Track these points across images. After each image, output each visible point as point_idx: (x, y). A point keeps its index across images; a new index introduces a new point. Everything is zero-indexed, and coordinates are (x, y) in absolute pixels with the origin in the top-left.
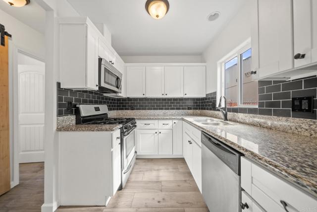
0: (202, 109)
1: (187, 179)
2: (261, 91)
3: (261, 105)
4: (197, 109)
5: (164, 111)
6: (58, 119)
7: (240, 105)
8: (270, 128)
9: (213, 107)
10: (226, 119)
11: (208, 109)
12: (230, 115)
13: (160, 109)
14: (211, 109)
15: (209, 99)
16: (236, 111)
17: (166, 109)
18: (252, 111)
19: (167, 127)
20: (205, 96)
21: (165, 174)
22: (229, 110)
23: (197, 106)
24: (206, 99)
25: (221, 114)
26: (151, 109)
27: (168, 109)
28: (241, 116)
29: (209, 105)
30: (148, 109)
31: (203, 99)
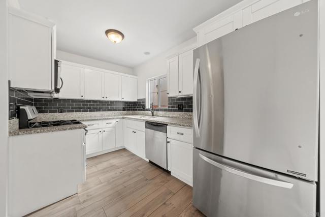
0: (134, 110)
1: (132, 157)
2: (169, 100)
3: (169, 107)
4: (129, 110)
5: (101, 112)
6: (10, 123)
7: (160, 107)
8: (172, 117)
9: (144, 108)
10: (153, 115)
11: (139, 110)
12: (155, 113)
13: (97, 111)
14: (141, 110)
15: (140, 103)
16: (157, 110)
17: (103, 111)
18: (165, 110)
19: (111, 125)
20: (137, 101)
21: (116, 161)
22: (155, 110)
23: (129, 107)
24: (137, 102)
25: (150, 113)
26: (87, 111)
27: (105, 111)
28: (160, 113)
29: (140, 107)
30: (83, 111)
31: (135, 102)
